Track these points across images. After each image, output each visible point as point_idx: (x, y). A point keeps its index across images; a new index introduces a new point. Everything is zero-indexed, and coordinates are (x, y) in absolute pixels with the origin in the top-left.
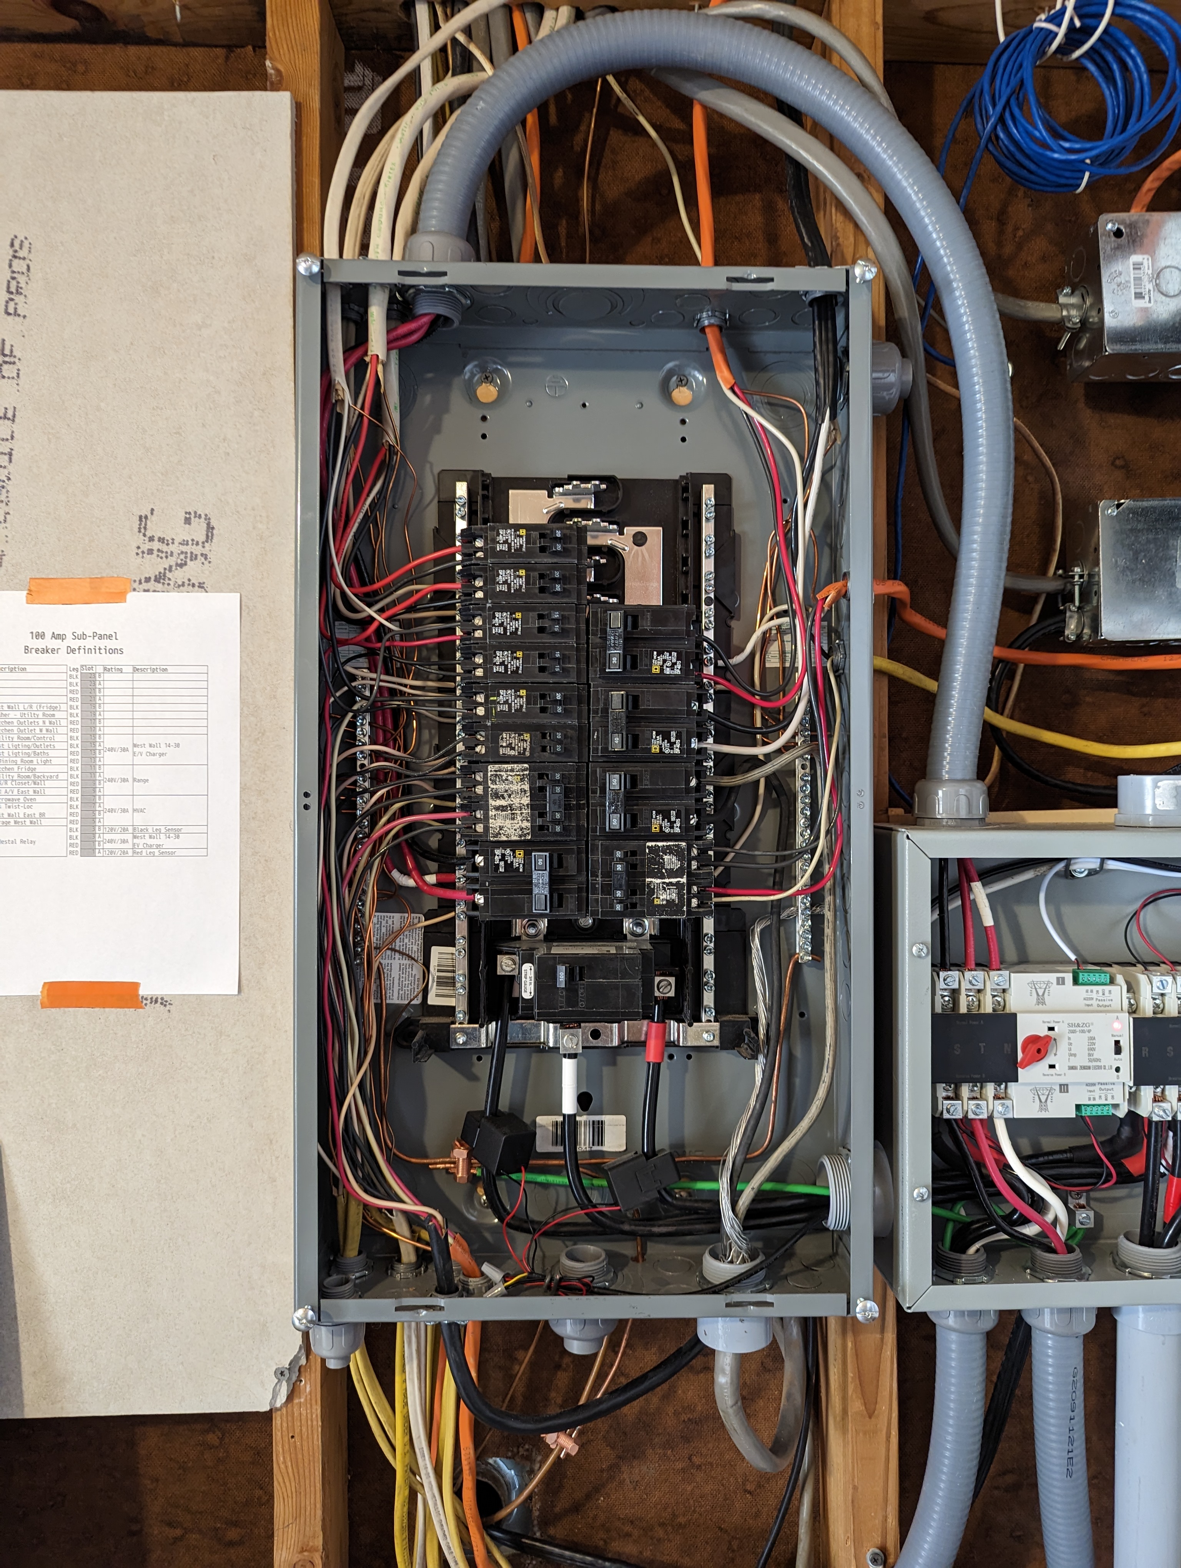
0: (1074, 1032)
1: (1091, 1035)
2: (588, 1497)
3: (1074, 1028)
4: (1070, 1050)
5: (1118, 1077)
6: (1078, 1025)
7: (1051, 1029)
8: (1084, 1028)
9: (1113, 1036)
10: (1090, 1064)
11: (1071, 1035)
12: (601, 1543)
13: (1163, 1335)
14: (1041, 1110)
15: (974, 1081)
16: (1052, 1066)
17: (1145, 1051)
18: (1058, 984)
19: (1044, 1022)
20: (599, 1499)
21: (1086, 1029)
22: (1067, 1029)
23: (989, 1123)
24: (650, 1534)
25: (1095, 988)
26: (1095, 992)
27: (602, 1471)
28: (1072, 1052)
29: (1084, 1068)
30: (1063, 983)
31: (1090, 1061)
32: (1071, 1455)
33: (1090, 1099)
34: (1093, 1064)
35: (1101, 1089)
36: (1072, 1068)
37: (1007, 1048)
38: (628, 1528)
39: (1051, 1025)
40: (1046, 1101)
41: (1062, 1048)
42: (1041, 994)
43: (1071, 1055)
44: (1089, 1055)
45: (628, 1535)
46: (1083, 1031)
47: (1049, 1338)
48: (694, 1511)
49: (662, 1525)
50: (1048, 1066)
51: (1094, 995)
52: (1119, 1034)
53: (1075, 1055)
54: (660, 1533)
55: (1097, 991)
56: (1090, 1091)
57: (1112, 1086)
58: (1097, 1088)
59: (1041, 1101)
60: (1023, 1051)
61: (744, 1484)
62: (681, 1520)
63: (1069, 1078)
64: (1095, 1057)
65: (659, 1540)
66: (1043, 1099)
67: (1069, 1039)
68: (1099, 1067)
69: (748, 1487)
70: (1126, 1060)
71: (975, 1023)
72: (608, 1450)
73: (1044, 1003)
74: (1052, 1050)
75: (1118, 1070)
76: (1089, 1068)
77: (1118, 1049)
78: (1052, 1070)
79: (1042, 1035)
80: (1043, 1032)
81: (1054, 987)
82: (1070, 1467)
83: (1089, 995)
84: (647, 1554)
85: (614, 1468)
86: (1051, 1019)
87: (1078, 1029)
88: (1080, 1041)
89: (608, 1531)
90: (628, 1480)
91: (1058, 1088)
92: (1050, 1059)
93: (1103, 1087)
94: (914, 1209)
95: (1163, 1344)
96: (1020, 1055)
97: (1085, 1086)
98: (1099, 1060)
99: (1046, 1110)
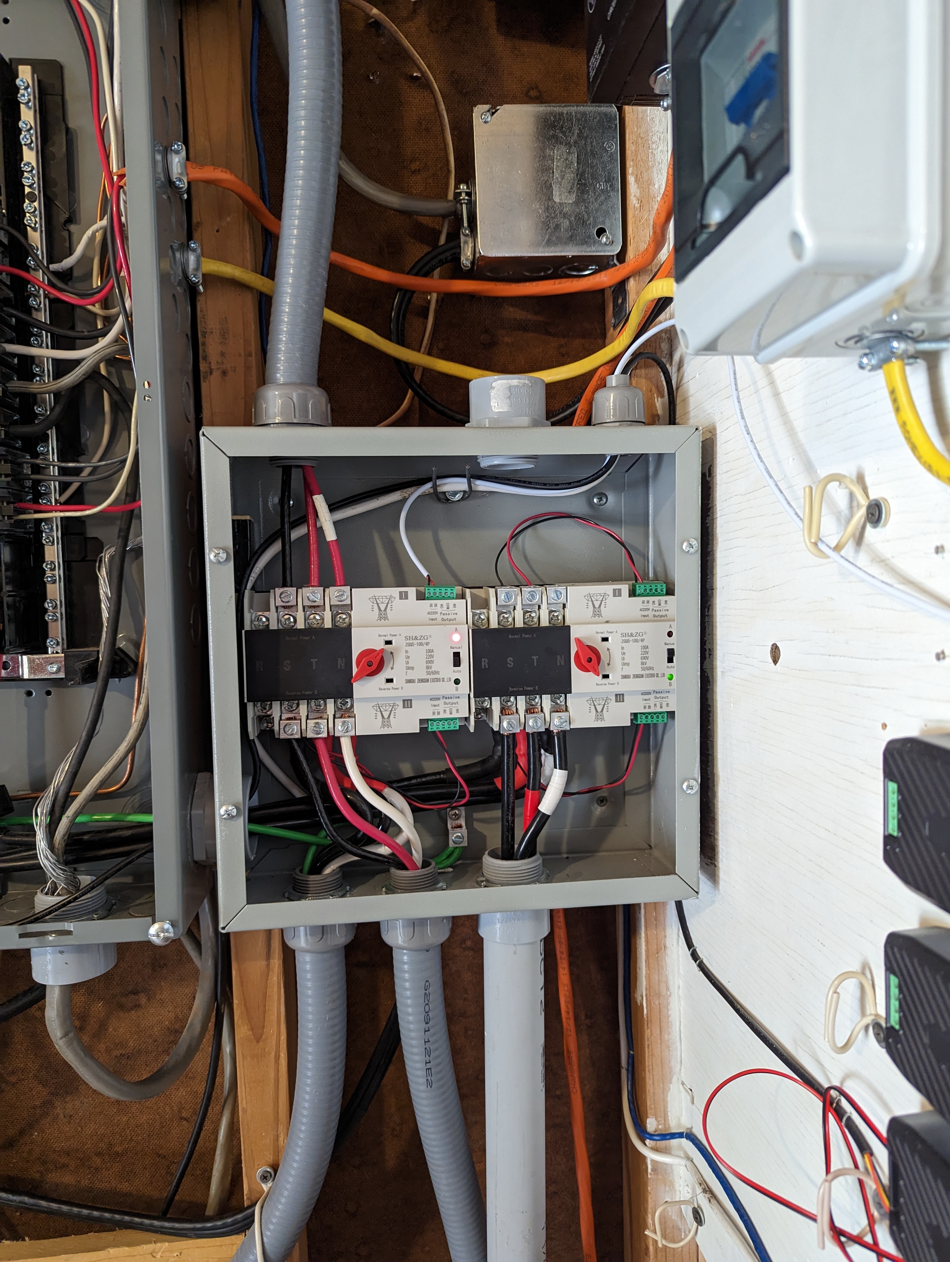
0: (411, 645)
1: (429, 647)
2: (22, 1133)
3: (411, 641)
4: (407, 663)
5: (457, 689)
6: (416, 638)
7: (389, 643)
8: (422, 641)
9: (451, 648)
10: (429, 677)
11: (408, 648)
12: (37, 1176)
13: (515, 945)
14: (383, 726)
15: (309, 699)
16: (390, 681)
17: (485, 663)
18: (401, 598)
19: (380, 636)
20: (33, 1135)
21: (423, 641)
22: (404, 642)
23: (334, 742)
24: (86, 1164)
25: (439, 602)
26: (439, 606)
27: (34, 1108)
28: (410, 665)
29: (422, 681)
30: (406, 598)
31: (428, 673)
32: (428, 1066)
33: (434, 713)
34: (432, 677)
35: (445, 703)
36: (409, 681)
37: (341, 663)
38: (64, 1160)
39: (388, 639)
40: (389, 717)
41: (400, 662)
42: (383, 609)
43: (408, 668)
44: (428, 668)
45: (64, 1166)
46: (421, 644)
47: (405, 954)
48: (131, 1140)
49: (99, 1154)
50: (384, 681)
51: (439, 609)
52: (458, 646)
53: (412, 668)
54: (98, 1161)
55: (442, 605)
56: (435, 706)
57: (457, 700)
58: (441, 702)
59: (383, 717)
60: (358, 666)
61: (180, 1112)
62: (119, 1149)
63: (409, 691)
64: (433, 669)
65: (97, 1169)
66: (386, 715)
67: (407, 652)
68: (438, 680)
69: (184, 1115)
70: (464, 672)
71: (305, 638)
72: (40, 1087)
73: (386, 618)
74: (389, 664)
75: (457, 682)
76: (427, 681)
77: (457, 659)
78: (390, 685)
79: (378, 649)
80: (378, 645)
81: (397, 602)
82: (429, 1078)
83: (434, 609)
84: (85, 1182)
85: (48, 1104)
86: (388, 632)
87: (415, 642)
88: (418, 654)
89: (44, 1163)
90: (62, 1116)
91: (401, 704)
92: (386, 673)
93: (448, 701)
94: (223, 828)
95: (515, 953)
96: (355, 670)
97: (429, 701)
98: (437, 673)
99: (389, 726)
